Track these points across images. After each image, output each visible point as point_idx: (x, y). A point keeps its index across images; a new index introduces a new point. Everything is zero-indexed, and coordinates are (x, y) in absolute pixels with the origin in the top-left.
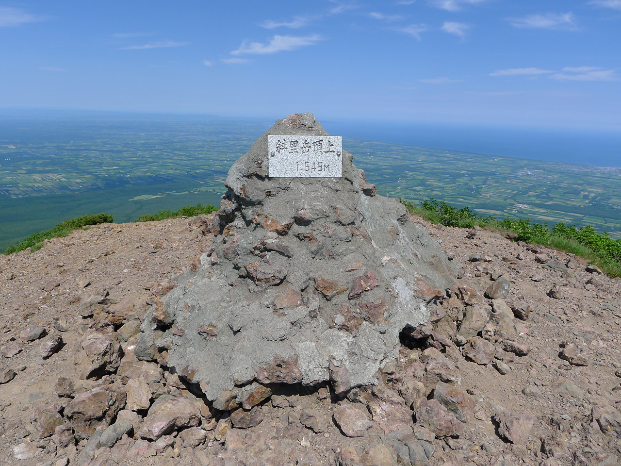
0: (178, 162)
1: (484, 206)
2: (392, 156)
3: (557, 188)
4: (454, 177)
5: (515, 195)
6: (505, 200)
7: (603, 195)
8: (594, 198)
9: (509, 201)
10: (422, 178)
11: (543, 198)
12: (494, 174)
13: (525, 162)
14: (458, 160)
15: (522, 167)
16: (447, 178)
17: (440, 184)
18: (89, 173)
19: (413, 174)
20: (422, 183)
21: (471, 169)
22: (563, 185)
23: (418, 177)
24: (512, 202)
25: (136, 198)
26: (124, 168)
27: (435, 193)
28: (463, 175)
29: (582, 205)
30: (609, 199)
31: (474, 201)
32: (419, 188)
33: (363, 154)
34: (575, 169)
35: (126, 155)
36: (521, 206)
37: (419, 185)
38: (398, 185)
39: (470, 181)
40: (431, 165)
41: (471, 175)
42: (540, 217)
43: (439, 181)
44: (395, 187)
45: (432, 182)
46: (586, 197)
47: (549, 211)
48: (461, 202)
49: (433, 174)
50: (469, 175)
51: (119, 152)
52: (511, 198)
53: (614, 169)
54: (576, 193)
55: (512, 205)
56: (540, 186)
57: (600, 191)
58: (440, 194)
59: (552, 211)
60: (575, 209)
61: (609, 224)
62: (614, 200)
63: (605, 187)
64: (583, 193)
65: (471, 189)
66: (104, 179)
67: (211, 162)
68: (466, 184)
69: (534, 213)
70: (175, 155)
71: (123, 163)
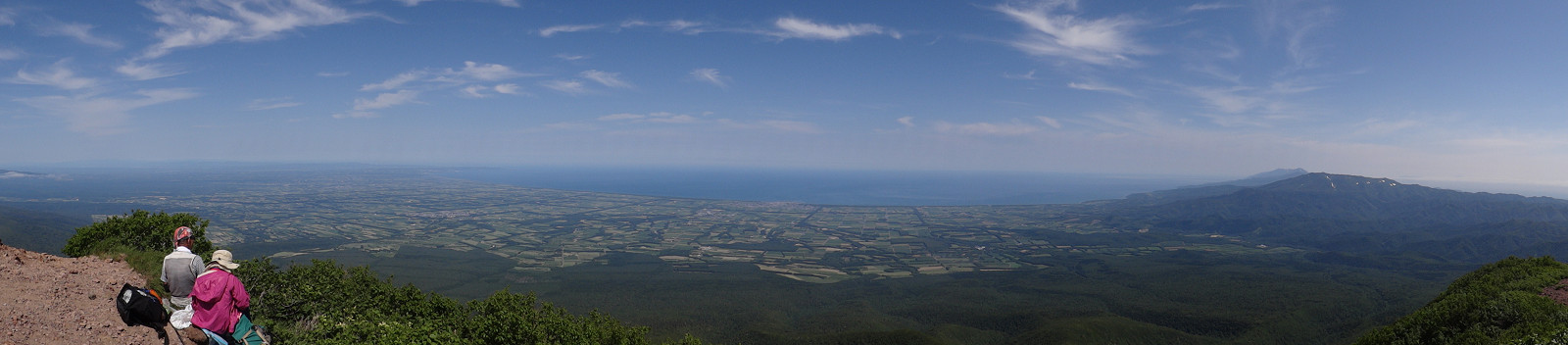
0: (322, 215)
1: (669, 252)
2: (564, 204)
3: (736, 226)
4: (634, 223)
5: (698, 237)
6: (689, 243)
7: (777, 229)
8: (770, 233)
9: (693, 245)
10: (600, 226)
11: (726, 237)
12: (674, 217)
13: (704, 202)
14: (636, 204)
15: (701, 208)
16: (627, 225)
17: (620, 232)
18: (230, 226)
19: (589, 223)
20: (601, 233)
21: (651, 213)
22: (742, 223)
23: (595, 226)
24: (697, 245)
25: (276, 255)
26: (265, 221)
27: (616, 242)
28: (644, 221)
29: (761, 241)
30: (783, 232)
31: (657, 248)
32: (597, 238)
33: (533, 202)
34: (750, 206)
35: (268, 207)
36: (705, 248)
37: (598, 235)
38: (575, 237)
39: (651, 226)
40: (609, 212)
41: (651, 220)
42: (725, 258)
43: (619, 229)
44: (571, 239)
45: (611, 230)
46: (763, 233)
47: (732, 251)
48: (644, 250)
49: (612, 221)
50: (650, 220)
51: (262, 204)
52: (694, 241)
53: (783, 203)
54: (754, 229)
55: (697, 248)
56: (721, 225)
57: (774, 226)
58: (621, 243)
59: (735, 250)
60: (755, 246)
61: (786, 257)
62: (787, 233)
63: (778, 221)
64: (760, 229)
65: (653, 235)
66: (244, 233)
67: (360, 215)
68: (648, 230)
69: (719, 254)
70: (321, 207)
71: (264, 216)
